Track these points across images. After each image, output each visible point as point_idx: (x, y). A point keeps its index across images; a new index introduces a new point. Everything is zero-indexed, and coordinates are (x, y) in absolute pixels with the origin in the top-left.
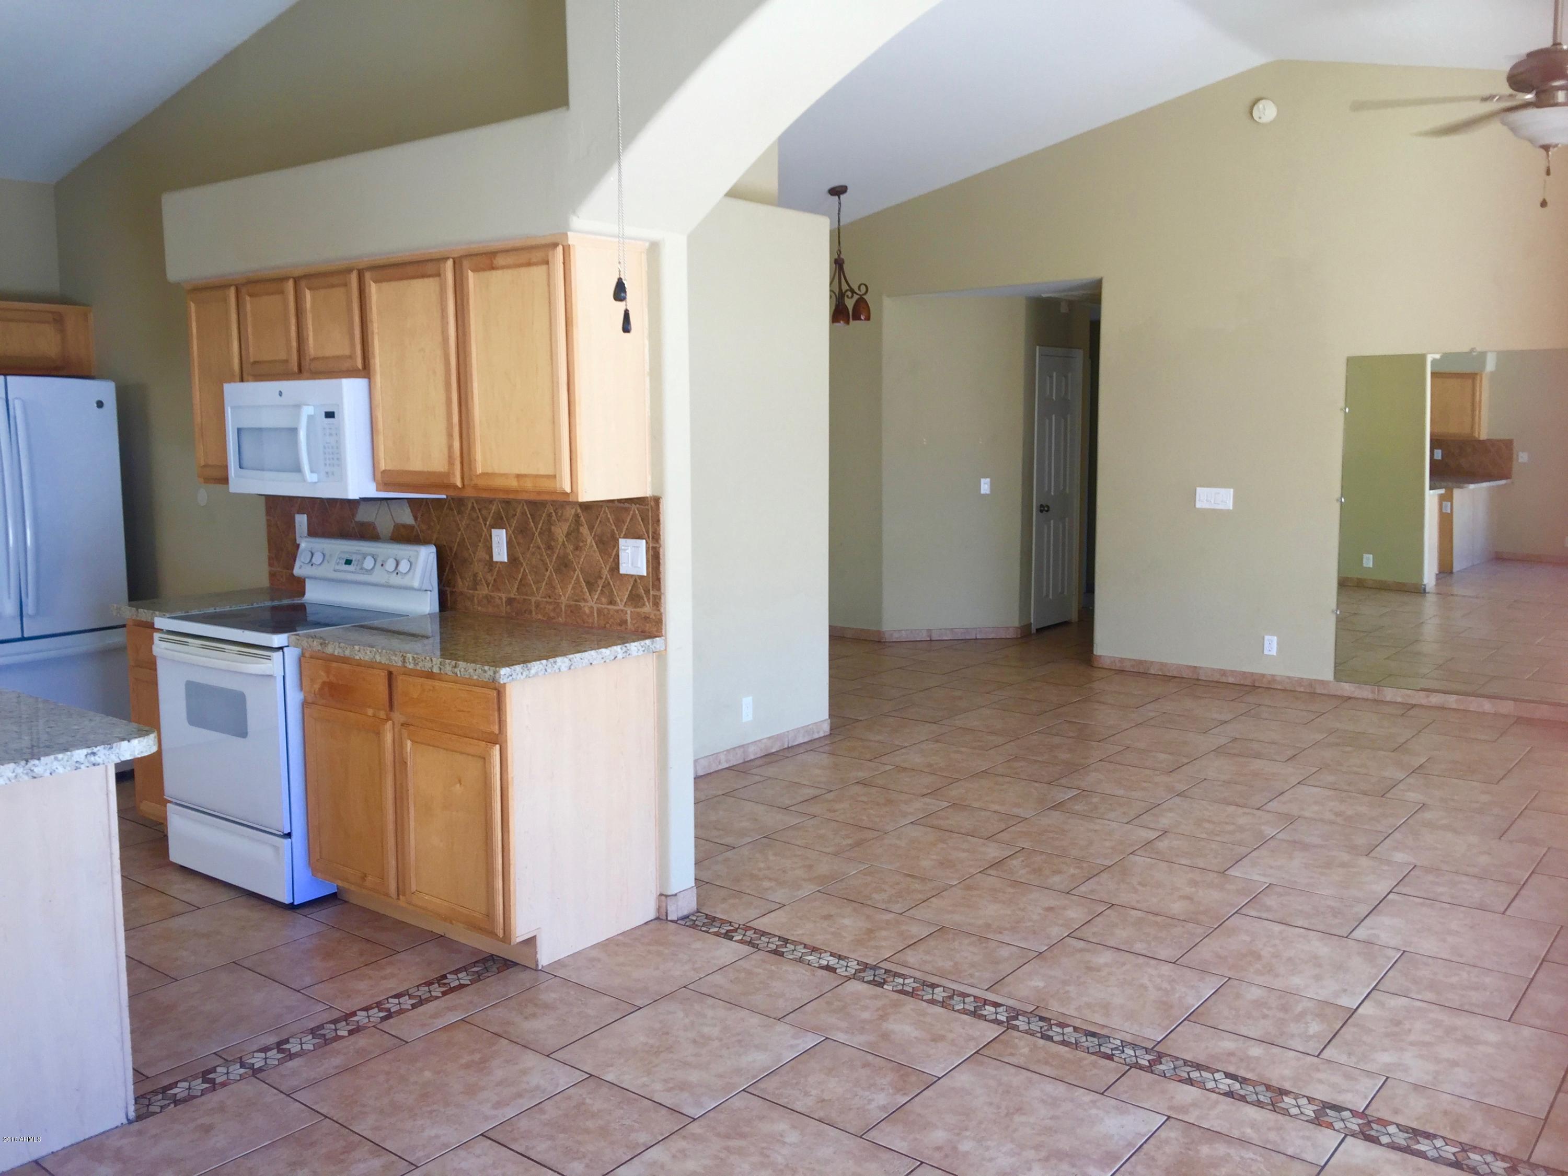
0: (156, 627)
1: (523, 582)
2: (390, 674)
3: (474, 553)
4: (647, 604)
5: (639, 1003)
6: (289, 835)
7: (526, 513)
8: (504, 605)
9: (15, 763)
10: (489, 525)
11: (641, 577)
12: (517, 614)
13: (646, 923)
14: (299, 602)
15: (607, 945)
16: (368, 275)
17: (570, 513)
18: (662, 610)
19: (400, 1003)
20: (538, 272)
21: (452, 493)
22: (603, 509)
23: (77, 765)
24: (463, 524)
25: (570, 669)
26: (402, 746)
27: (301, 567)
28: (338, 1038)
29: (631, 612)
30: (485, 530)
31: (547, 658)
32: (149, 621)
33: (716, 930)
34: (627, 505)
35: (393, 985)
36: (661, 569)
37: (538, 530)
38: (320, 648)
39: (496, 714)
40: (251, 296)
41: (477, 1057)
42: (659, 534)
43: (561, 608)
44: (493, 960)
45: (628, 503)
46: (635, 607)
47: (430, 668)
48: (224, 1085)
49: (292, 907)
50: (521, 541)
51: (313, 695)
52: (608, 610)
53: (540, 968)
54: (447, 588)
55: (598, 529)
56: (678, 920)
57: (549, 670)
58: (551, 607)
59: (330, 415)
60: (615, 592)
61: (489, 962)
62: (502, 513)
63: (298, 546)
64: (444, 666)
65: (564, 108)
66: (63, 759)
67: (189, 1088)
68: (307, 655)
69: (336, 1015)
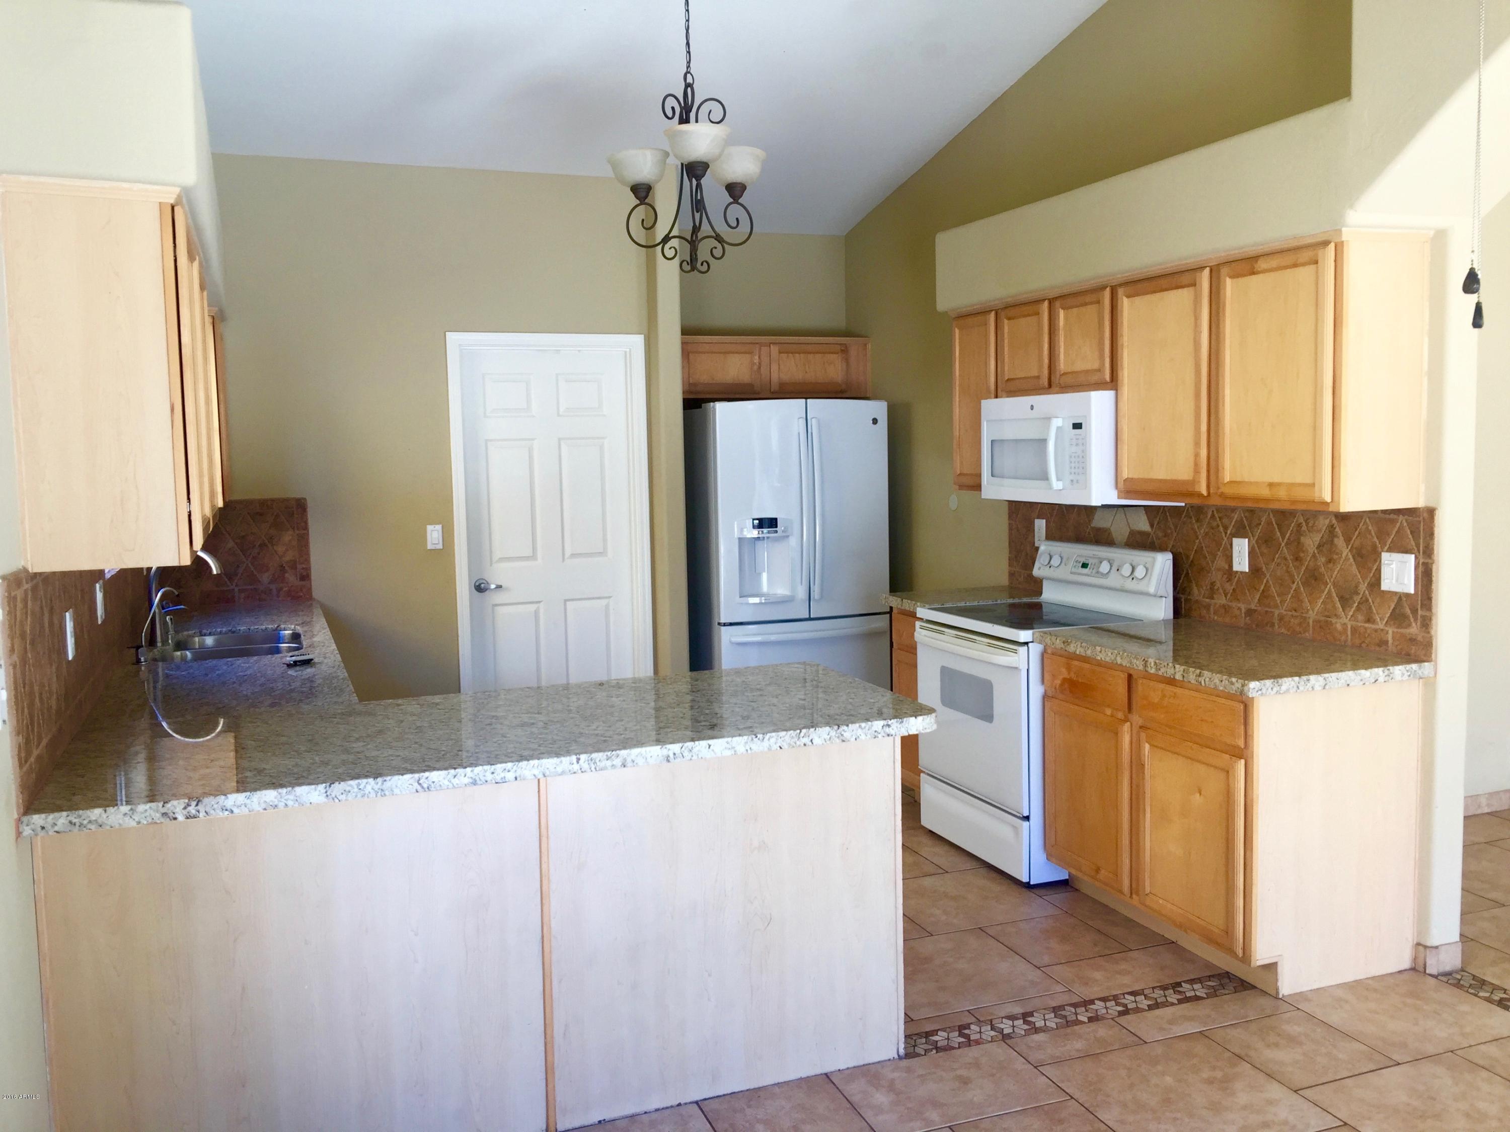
0: (918, 616)
1: (1265, 594)
2: (1130, 676)
3: (1213, 562)
4: (1414, 624)
5: (1397, 1057)
6: (1027, 818)
7: (1272, 523)
8: (1243, 615)
9: (830, 727)
10: (1230, 534)
11: (1408, 595)
12: (1257, 625)
13: (1400, 972)
14: (1037, 600)
15: (1355, 986)
16: (1121, 291)
17: (1323, 523)
18: (1433, 632)
19: (1136, 1001)
20: (1304, 274)
21: (1196, 501)
22: (1363, 521)
23: (876, 734)
24: (1202, 531)
25: (1324, 688)
26: (1139, 748)
27: (1039, 568)
28: (1078, 1022)
29: (1393, 632)
30: (1225, 539)
31: (1299, 675)
32: (911, 610)
33: (1487, 995)
34: (1392, 516)
35: (1126, 982)
36: (1433, 587)
37: (1285, 540)
38: (1062, 646)
39: (1242, 727)
40: (1009, 319)
41: (1219, 1074)
42: (1433, 549)
43: (1308, 623)
44: (1229, 978)
45: (1395, 514)
46: (1398, 628)
47: (1172, 674)
48: (978, 1042)
49: (1028, 886)
50: (1265, 551)
51: (1053, 690)
52: (1366, 628)
53: (1281, 996)
54: (1181, 596)
55: (1356, 541)
56: (1439, 975)
57: (1301, 688)
58: (1297, 621)
59: (1077, 426)
60: (1374, 609)
61: (1224, 979)
62: (1245, 521)
63: (1037, 549)
64: (1187, 673)
65: (1345, 99)
66: (865, 727)
67: (948, 1039)
68: (1049, 651)
69: (1075, 999)
